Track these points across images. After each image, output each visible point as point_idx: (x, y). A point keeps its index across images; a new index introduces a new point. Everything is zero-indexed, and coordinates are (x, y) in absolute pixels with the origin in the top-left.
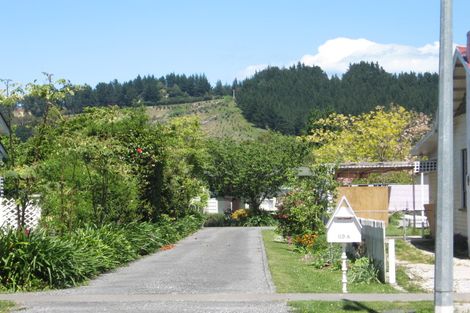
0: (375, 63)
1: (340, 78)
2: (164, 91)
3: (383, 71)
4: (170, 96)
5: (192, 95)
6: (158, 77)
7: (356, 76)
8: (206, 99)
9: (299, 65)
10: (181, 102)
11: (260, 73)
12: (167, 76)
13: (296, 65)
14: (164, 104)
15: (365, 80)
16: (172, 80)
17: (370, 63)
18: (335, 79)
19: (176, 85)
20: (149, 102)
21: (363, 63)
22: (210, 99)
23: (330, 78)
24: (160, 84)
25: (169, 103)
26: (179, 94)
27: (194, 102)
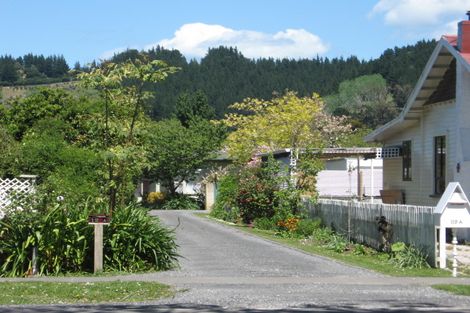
0: (234, 47)
1: (199, 62)
2: (21, 71)
3: (242, 56)
4: (27, 77)
5: (49, 76)
6: (15, 57)
7: (214, 60)
8: (64, 81)
9: (158, 49)
10: (39, 83)
11: (119, 55)
12: (25, 57)
13: (155, 48)
14: (21, 84)
15: (223, 64)
16: (30, 60)
17: (228, 47)
18: (194, 63)
19: (33, 66)
20: (6, 82)
21: (221, 48)
22: (68, 81)
23: (188, 62)
24: (17, 65)
25: (26, 84)
26: (37, 75)
27: (52, 83)
